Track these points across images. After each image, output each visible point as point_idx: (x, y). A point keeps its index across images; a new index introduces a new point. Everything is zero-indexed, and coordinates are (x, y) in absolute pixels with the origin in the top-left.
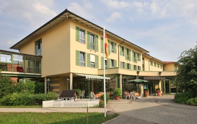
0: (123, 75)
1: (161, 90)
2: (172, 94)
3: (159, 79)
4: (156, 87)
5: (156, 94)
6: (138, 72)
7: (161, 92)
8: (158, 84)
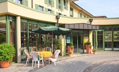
0: (22, 18)
1: (92, 44)
2: (106, 49)
3: (90, 28)
4: (85, 40)
5: (85, 51)
6: (57, 18)
7: (92, 48)
8: (88, 36)
